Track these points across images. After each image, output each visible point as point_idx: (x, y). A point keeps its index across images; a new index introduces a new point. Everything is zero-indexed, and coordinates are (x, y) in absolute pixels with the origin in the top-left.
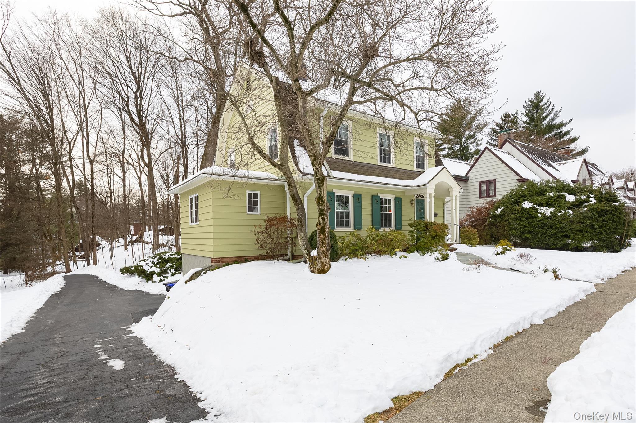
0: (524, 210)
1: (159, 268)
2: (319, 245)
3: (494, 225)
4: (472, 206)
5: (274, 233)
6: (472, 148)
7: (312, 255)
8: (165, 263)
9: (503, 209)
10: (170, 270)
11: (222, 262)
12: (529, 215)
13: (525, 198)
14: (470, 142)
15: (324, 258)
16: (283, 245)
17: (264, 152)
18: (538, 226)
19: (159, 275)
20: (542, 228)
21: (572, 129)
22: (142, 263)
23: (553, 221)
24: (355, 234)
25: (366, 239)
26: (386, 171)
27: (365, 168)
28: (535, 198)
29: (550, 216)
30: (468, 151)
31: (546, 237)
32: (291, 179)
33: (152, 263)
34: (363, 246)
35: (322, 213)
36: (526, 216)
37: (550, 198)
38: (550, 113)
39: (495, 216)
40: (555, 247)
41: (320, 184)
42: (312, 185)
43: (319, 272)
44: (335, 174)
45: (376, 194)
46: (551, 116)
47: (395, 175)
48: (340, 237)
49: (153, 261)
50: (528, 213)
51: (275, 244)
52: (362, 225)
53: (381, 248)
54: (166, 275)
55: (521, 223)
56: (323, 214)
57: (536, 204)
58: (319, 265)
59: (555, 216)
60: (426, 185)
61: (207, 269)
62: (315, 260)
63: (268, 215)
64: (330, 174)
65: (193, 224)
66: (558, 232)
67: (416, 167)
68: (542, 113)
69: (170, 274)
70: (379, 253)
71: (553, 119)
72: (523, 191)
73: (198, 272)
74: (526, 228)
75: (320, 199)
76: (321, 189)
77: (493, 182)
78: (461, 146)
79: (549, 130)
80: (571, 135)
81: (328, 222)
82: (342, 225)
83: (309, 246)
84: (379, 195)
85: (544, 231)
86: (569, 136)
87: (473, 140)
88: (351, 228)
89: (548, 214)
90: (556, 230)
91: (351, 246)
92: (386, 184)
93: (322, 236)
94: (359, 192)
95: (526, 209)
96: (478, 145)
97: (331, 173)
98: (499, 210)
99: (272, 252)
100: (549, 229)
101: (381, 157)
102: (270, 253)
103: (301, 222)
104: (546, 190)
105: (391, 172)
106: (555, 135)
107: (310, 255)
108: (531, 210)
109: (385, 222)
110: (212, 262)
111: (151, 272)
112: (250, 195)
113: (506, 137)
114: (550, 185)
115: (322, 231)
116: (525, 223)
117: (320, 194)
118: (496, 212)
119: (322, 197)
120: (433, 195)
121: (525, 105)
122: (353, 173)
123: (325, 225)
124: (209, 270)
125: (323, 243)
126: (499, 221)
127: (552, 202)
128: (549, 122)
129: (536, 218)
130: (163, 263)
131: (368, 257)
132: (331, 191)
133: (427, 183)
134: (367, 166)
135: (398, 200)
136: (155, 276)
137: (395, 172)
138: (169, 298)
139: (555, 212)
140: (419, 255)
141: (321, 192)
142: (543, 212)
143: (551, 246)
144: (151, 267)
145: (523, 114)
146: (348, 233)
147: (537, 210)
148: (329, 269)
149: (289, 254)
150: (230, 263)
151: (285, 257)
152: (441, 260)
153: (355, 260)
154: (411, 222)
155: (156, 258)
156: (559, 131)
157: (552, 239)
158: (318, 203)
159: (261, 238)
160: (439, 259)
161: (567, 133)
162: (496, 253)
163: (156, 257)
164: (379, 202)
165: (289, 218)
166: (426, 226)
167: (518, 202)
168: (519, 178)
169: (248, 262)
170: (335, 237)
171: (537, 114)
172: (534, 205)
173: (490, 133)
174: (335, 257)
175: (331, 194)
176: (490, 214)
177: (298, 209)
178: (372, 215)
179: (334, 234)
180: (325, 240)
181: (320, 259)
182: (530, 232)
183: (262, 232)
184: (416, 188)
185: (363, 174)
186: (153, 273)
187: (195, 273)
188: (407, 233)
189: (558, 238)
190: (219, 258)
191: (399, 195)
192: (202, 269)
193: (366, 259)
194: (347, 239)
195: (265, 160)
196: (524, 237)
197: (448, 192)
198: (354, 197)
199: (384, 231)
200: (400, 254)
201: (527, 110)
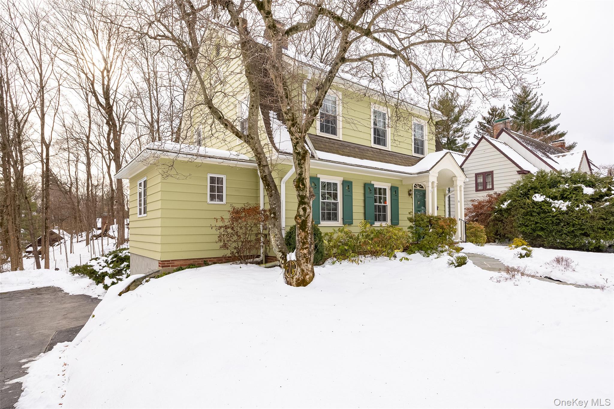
0: (535, 204)
1: (112, 268)
2: (298, 245)
3: (499, 221)
4: (473, 199)
5: (241, 228)
6: (460, 141)
7: (288, 260)
8: (119, 263)
9: (510, 203)
10: (126, 271)
11: (172, 266)
12: (542, 209)
13: (535, 190)
14: (458, 135)
15: (306, 264)
16: (252, 244)
17: (225, 118)
18: (553, 222)
19: (112, 276)
20: (557, 225)
21: (559, 125)
22: (94, 263)
23: (570, 216)
24: (345, 230)
25: (358, 236)
26: (381, 155)
27: (357, 150)
28: (548, 190)
29: (567, 211)
30: (456, 144)
31: (562, 235)
32: (262, 156)
33: (106, 262)
34: (354, 246)
35: (302, 201)
36: (537, 211)
37: (565, 190)
38: (538, 107)
39: (500, 211)
40: (572, 247)
41: (301, 160)
42: (291, 168)
43: (298, 285)
44: (320, 154)
45: (369, 182)
46: (539, 110)
47: (391, 159)
48: (326, 234)
49: (106, 260)
50: (540, 208)
51: (242, 242)
52: (352, 219)
53: (378, 248)
54: (120, 277)
55: (532, 219)
56: (305, 203)
57: (549, 197)
58: (298, 274)
59: (572, 212)
60: (428, 171)
61: (152, 276)
62: (292, 266)
63: (234, 205)
64: (315, 155)
65: (141, 216)
66: (576, 230)
67: (415, 152)
68: (530, 107)
69: (125, 276)
70: (375, 254)
71: (541, 114)
72: (531, 182)
73: (138, 279)
74: (538, 225)
75: (300, 182)
76: (302, 168)
77: (491, 173)
78: (448, 139)
79: (536, 124)
80: (559, 130)
81: (311, 214)
82: (329, 219)
83: (285, 247)
84: (372, 182)
85: (559, 228)
86: (556, 131)
87: (460, 133)
88: (339, 223)
89: (564, 209)
90: (573, 227)
91: (339, 246)
92: (382, 169)
93: (303, 234)
94: (348, 178)
95: (538, 202)
96: (465, 139)
97: (316, 153)
98: (506, 204)
99: (238, 253)
100: (565, 225)
101: (375, 138)
102: (236, 255)
103: (274, 213)
104: (559, 182)
105: (387, 156)
106: (543, 130)
107: (286, 260)
108: (543, 203)
109: (379, 215)
110: (159, 266)
111: (102, 273)
112: (212, 180)
113: (502, 126)
114: (563, 176)
115: (303, 225)
116: (536, 219)
117: (300, 174)
118: (502, 205)
119: (303, 178)
120: (435, 184)
121: (512, 99)
122: (342, 155)
123: (306, 218)
124: (153, 277)
125: (304, 243)
126: (505, 216)
127: (568, 195)
128: (537, 116)
129: (549, 212)
130: (117, 262)
131: (361, 259)
132: (315, 176)
133: (430, 170)
134: (359, 148)
135: (395, 190)
136: (107, 278)
137: (391, 157)
138: (94, 316)
139: (572, 206)
140: (422, 256)
141: (302, 171)
142: (557, 206)
143: (567, 246)
144: (104, 267)
145: (511, 108)
146: (337, 229)
147: (551, 203)
148: (311, 279)
149: (262, 255)
150: (183, 267)
151: (257, 259)
152: (456, 264)
153: (345, 263)
154: (410, 216)
155: (111, 257)
156: (546, 126)
157: (568, 238)
158: (298, 187)
159: (224, 235)
160: (453, 263)
161: (554, 128)
162: (519, 255)
163: (110, 255)
164: (373, 191)
165: (261, 209)
166: (430, 222)
167: (527, 195)
168: (519, 170)
169: (208, 265)
170: (321, 233)
171: (524, 109)
172: (547, 199)
173: (478, 127)
174: (320, 260)
175: (315, 180)
176: (495, 208)
177: (271, 196)
178: (365, 207)
179: (318, 230)
180: (306, 239)
181: (299, 265)
182: (542, 229)
183: (226, 227)
184: (416, 175)
185: (355, 157)
186: (104, 274)
187: (134, 281)
188: (406, 229)
189: (575, 236)
190: (169, 261)
191: (396, 184)
192: (144, 275)
193: (359, 262)
194: (335, 236)
195: (227, 128)
196: (535, 234)
197: (452, 180)
198: (343, 184)
199: (381, 226)
200: (400, 254)
201: (514, 104)
